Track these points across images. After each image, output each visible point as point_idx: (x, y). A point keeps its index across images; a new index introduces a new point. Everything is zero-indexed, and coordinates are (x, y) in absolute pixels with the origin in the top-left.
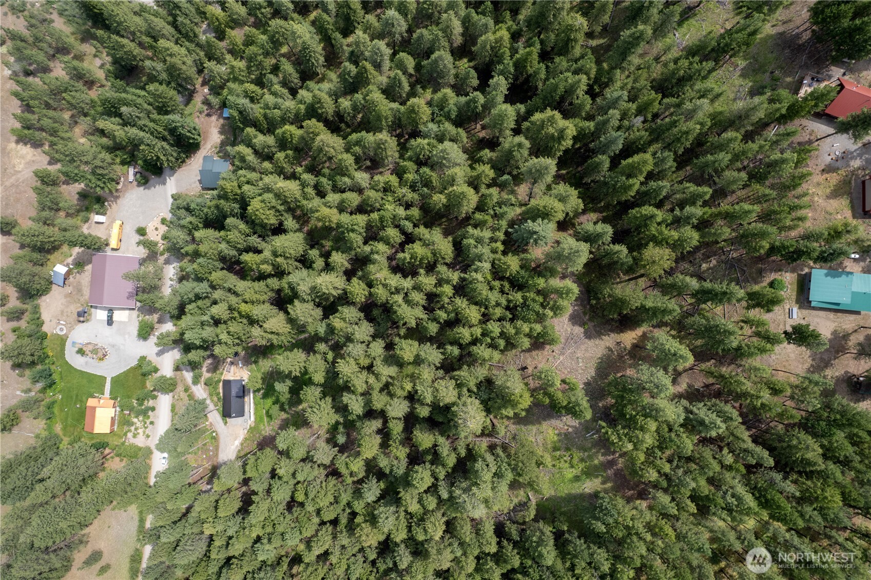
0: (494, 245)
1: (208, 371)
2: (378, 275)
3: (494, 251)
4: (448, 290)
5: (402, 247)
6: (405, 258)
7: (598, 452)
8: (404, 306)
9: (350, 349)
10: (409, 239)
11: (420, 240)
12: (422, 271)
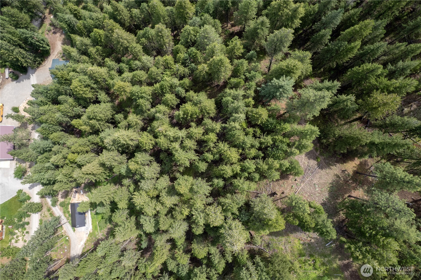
0: (247, 100)
1: (62, 197)
2: (160, 129)
3: (247, 106)
4: (212, 137)
5: (178, 107)
6: (179, 115)
7: (336, 258)
8: (180, 151)
9: (142, 184)
10: (183, 100)
11: (191, 101)
12: (193, 124)
